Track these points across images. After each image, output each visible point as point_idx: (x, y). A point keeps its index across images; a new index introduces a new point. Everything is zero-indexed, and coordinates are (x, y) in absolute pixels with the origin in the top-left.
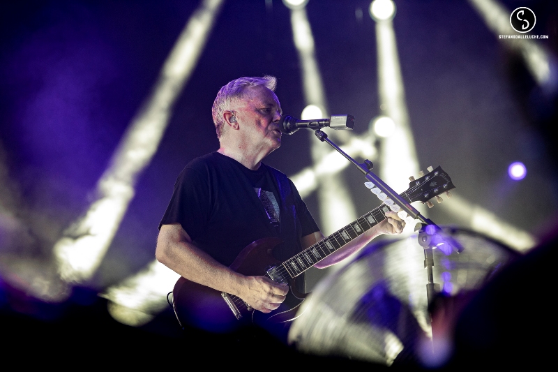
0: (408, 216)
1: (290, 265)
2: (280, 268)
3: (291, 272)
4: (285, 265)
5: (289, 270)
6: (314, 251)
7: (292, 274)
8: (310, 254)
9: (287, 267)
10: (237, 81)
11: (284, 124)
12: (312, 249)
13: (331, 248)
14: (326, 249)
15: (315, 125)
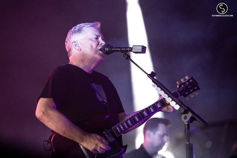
0: (176, 104)
2: (111, 130)
3: (117, 133)
5: (116, 132)
6: (129, 122)
7: (117, 135)
8: (127, 123)
9: (115, 130)
10: (78, 26)
11: (106, 49)
12: (128, 120)
13: (138, 120)
14: (135, 120)
15: (123, 50)
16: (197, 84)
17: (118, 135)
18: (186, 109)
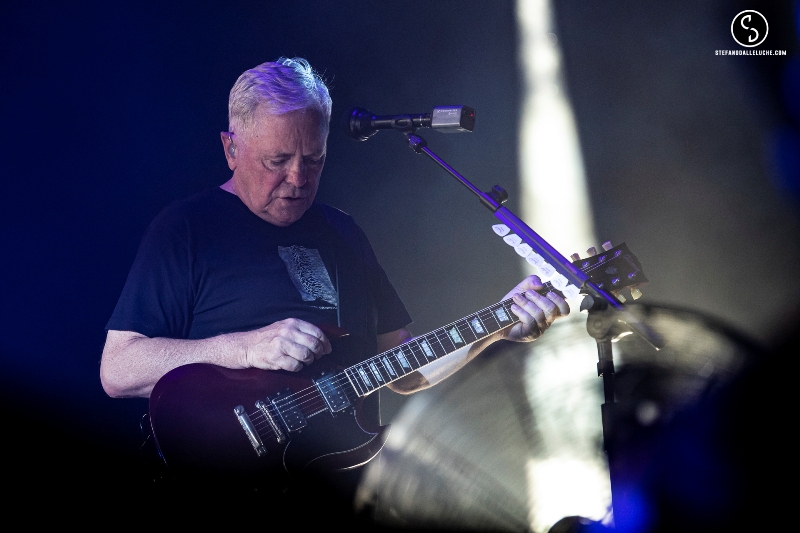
0: (569, 284)
1: (357, 375)
2: (339, 377)
4: (349, 373)
6: (401, 357)
7: (359, 391)
8: (393, 360)
12: (397, 352)
14: (420, 355)
15: (406, 123)
16: (639, 265)
17: (360, 393)
18: (598, 296)
